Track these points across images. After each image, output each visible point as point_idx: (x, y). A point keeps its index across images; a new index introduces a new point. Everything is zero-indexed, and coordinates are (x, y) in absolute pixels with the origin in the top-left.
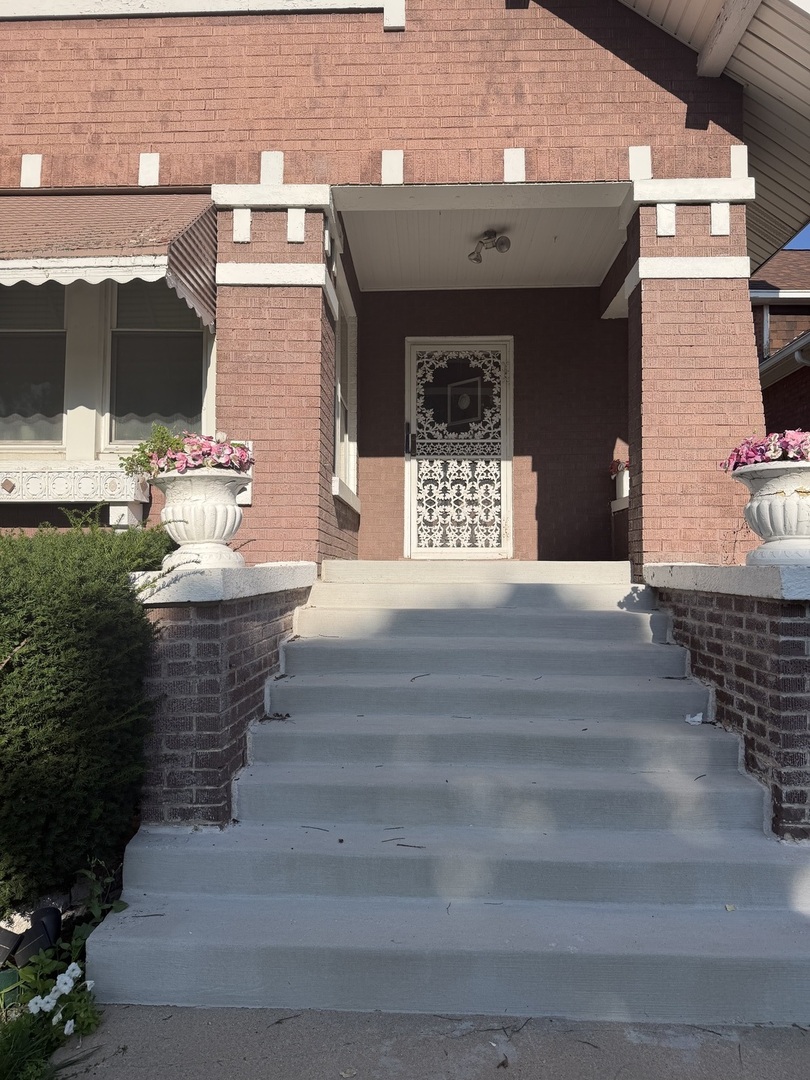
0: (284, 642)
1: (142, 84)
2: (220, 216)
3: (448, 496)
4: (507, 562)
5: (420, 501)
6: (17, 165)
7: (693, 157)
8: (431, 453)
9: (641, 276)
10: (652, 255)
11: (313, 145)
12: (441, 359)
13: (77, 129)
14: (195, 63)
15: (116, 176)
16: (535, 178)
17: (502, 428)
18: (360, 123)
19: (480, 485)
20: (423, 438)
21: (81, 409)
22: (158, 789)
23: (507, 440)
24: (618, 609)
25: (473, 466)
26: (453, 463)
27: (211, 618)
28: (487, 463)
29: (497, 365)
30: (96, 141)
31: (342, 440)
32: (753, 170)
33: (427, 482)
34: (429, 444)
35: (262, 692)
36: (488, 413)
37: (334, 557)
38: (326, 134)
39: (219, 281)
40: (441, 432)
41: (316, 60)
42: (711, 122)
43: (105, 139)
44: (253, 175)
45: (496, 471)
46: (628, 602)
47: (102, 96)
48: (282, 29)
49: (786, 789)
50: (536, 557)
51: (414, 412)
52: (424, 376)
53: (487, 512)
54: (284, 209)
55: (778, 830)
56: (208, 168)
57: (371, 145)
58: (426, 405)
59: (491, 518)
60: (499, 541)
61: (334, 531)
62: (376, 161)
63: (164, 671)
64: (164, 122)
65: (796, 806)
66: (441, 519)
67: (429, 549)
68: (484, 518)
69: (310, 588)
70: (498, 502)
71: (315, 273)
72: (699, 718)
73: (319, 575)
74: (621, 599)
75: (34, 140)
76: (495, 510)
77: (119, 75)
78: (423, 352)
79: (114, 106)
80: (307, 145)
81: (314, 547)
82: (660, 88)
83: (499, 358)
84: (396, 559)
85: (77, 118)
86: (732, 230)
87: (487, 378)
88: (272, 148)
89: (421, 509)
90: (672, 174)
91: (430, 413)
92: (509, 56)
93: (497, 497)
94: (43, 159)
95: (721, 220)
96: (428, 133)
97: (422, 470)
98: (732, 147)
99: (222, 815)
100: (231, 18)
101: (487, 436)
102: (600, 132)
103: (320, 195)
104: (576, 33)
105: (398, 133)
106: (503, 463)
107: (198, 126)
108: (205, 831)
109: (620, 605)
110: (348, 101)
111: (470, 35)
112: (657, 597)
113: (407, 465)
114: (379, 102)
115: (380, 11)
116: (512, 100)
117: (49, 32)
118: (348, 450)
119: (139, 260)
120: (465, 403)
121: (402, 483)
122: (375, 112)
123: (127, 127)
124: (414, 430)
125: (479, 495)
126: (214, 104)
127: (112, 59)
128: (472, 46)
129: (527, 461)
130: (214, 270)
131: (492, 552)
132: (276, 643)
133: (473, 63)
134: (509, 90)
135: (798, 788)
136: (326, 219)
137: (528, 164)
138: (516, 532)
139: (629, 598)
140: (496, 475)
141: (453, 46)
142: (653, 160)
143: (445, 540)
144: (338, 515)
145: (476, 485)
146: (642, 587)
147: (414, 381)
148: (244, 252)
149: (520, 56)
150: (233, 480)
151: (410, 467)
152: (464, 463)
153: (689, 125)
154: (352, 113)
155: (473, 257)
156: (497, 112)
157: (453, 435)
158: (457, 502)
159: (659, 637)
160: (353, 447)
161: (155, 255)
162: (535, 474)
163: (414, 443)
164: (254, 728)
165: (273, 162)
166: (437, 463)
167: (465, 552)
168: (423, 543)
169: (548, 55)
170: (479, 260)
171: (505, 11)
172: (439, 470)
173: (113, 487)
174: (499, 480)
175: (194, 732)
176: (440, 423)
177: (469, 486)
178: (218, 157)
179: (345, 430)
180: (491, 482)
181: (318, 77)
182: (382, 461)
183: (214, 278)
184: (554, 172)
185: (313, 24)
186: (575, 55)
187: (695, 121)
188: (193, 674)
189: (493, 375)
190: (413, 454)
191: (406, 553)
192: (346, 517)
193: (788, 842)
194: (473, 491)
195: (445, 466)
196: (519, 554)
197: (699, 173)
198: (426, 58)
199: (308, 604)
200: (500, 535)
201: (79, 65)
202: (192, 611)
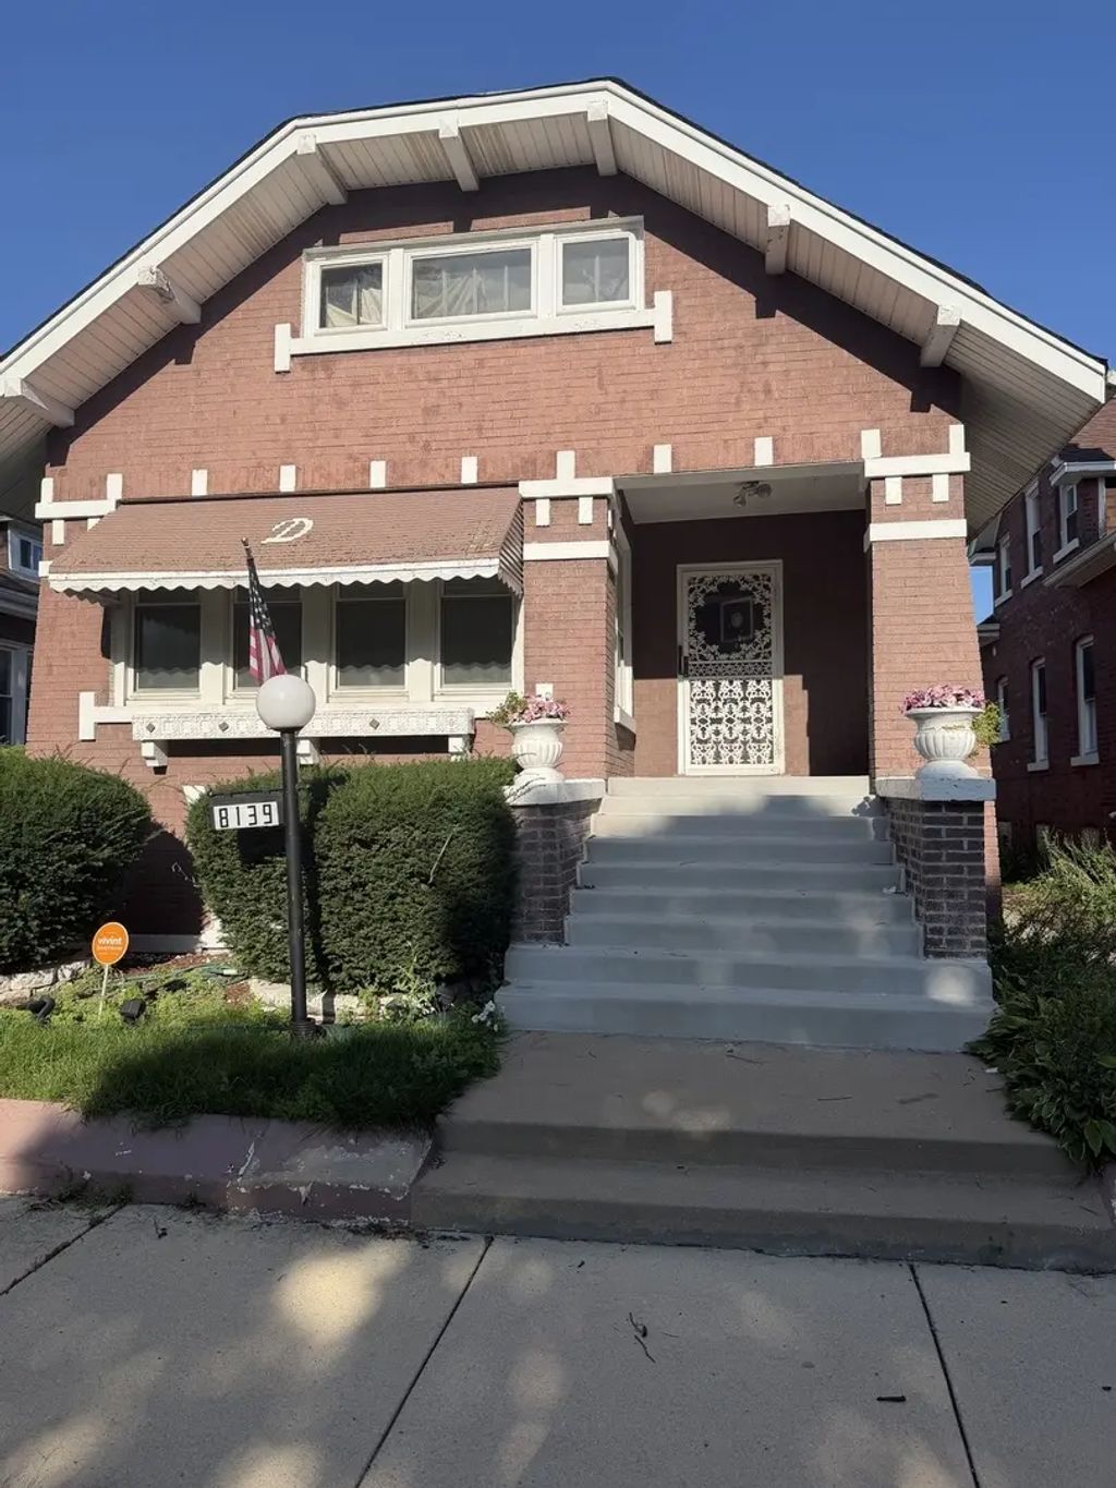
0: (585, 839)
1: (463, 399)
2: (525, 505)
3: (720, 715)
4: (780, 778)
5: (693, 722)
6: (367, 470)
7: (917, 437)
8: (703, 674)
9: (871, 540)
10: (880, 521)
11: (598, 444)
12: (712, 583)
13: (412, 438)
14: (502, 380)
15: (443, 476)
16: (780, 461)
17: (772, 648)
18: (634, 423)
19: (752, 703)
20: (695, 660)
21: (420, 661)
22: (520, 921)
23: (777, 658)
24: (853, 815)
25: (745, 685)
26: (725, 683)
27: (551, 814)
28: (758, 682)
29: (766, 587)
30: (426, 447)
31: (619, 665)
32: (970, 445)
33: (699, 702)
34: (701, 665)
35: (575, 870)
36: (758, 634)
37: (616, 775)
38: (609, 434)
39: (525, 558)
40: (713, 654)
41: (600, 372)
42: (932, 406)
43: (434, 446)
44: (550, 472)
45: (767, 690)
46: (861, 809)
47: (431, 411)
48: (571, 347)
49: (930, 925)
50: (808, 772)
51: (686, 637)
52: (696, 601)
53: (759, 729)
54: (576, 498)
55: (926, 954)
56: (515, 467)
57: (644, 441)
58: (698, 628)
59: (762, 735)
60: (771, 757)
61: (616, 752)
62: (650, 454)
63: (522, 848)
64: (480, 429)
65: (936, 937)
66: (714, 737)
67: (702, 766)
68: (756, 735)
69: (600, 800)
70: (770, 720)
71: (602, 548)
72: (893, 890)
73: (607, 790)
74: (855, 807)
75: (378, 448)
76: (766, 727)
77: (444, 393)
78: (692, 579)
79: (440, 419)
80: (593, 444)
81: (603, 767)
82: (889, 379)
83: (769, 580)
84: (671, 776)
85: (410, 430)
86: (950, 497)
87: (757, 600)
88: (566, 448)
89: (694, 727)
90: (900, 453)
91: (702, 635)
92: (759, 358)
93: (769, 715)
94: (387, 464)
95: (941, 490)
96: (693, 429)
97: (695, 691)
98: (951, 426)
99: (559, 938)
100: (531, 340)
101: (757, 656)
102: (837, 418)
103: (605, 486)
104: (816, 336)
105: (668, 430)
106: (774, 682)
107: (505, 432)
108: (551, 947)
109: (854, 811)
110: (627, 405)
111: (726, 343)
112: (884, 803)
113: (680, 685)
114: (653, 405)
115: (652, 327)
116: (762, 397)
117: (389, 358)
118: (625, 673)
119: (479, 562)
120: (737, 621)
121: (675, 704)
122: (646, 413)
123: (451, 436)
124: (686, 652)
125: (751, 713)
126: (518, 414)
127: (437, 380)
128: (727, 353)
129: (798, 679)
130: (522, 549)
131: (765, 768)
132: (581, 838)
133: (729, 367)
134: (759, 387)
135: (938, 925)
136: (609, 501)
137: (775, 449)
138: (787, 749)
139: (861, 806)
140: (767, 694)
141: (713, 353)
142: (882, 440)
143: (718, 756)
144: (619, 739)
145: (748, 704)
146: (873, 797)
147: (686, 605)
148: (544, 534)
149: (769, 358)
150: (558, 725)
151: (683, 687)
152: (735, 683)
153: (913, 409)
154: (630, 414)
155: (738, 500)
156: (748, 407)
157: (725, 656)
158: (730, 721)
159: (880, 837)
160: (628, 671)
161: (490, 558)
162: (806, 692)
163: (686, 665)
164: (572, 892)
165: (566, 460)
166: (710, 683)
167: (739, 768)
168: (696, 760)
169: (791, 356)
170: (743, 502)
171: (755, 321)
172: (711, 690)
173: (452, 723)
174: (770, 698)
175: (541, 886)
176: (711, 645)
177: (741, 704)
178: (523, 458)
179: (622, 656)
180: (762, 700)
181: (601, 386)
182: (655, 682)
183: (522, 556)
184: (798, 456)
185: (596, 343)
186: (815, 354)
187: (919, 405)
188: (540, 849)
189: (763, 597)
190: (686, 675)
191: (680, 771)
192: (625, 738)
193: (931, 960)
194: (744, 709)
195: (717, 687)
196: (791, 769)
197: (923, 450)
198: (690, 365)
199: (600, 812)
200: (772, 752)
201: (413, 386)
202: (538, 810)
